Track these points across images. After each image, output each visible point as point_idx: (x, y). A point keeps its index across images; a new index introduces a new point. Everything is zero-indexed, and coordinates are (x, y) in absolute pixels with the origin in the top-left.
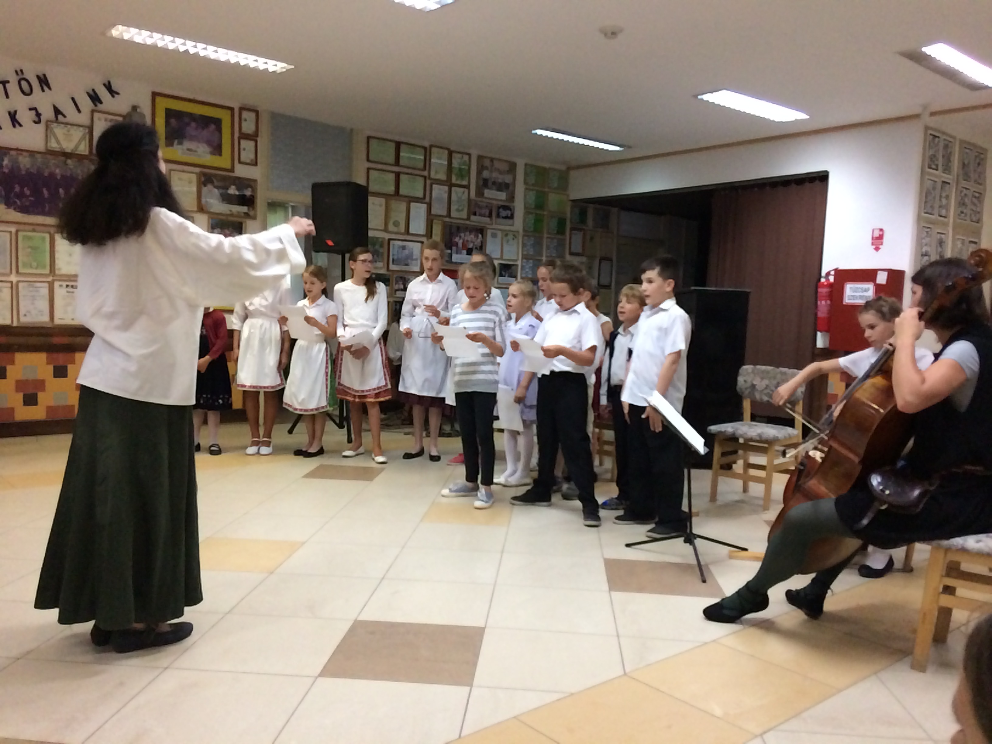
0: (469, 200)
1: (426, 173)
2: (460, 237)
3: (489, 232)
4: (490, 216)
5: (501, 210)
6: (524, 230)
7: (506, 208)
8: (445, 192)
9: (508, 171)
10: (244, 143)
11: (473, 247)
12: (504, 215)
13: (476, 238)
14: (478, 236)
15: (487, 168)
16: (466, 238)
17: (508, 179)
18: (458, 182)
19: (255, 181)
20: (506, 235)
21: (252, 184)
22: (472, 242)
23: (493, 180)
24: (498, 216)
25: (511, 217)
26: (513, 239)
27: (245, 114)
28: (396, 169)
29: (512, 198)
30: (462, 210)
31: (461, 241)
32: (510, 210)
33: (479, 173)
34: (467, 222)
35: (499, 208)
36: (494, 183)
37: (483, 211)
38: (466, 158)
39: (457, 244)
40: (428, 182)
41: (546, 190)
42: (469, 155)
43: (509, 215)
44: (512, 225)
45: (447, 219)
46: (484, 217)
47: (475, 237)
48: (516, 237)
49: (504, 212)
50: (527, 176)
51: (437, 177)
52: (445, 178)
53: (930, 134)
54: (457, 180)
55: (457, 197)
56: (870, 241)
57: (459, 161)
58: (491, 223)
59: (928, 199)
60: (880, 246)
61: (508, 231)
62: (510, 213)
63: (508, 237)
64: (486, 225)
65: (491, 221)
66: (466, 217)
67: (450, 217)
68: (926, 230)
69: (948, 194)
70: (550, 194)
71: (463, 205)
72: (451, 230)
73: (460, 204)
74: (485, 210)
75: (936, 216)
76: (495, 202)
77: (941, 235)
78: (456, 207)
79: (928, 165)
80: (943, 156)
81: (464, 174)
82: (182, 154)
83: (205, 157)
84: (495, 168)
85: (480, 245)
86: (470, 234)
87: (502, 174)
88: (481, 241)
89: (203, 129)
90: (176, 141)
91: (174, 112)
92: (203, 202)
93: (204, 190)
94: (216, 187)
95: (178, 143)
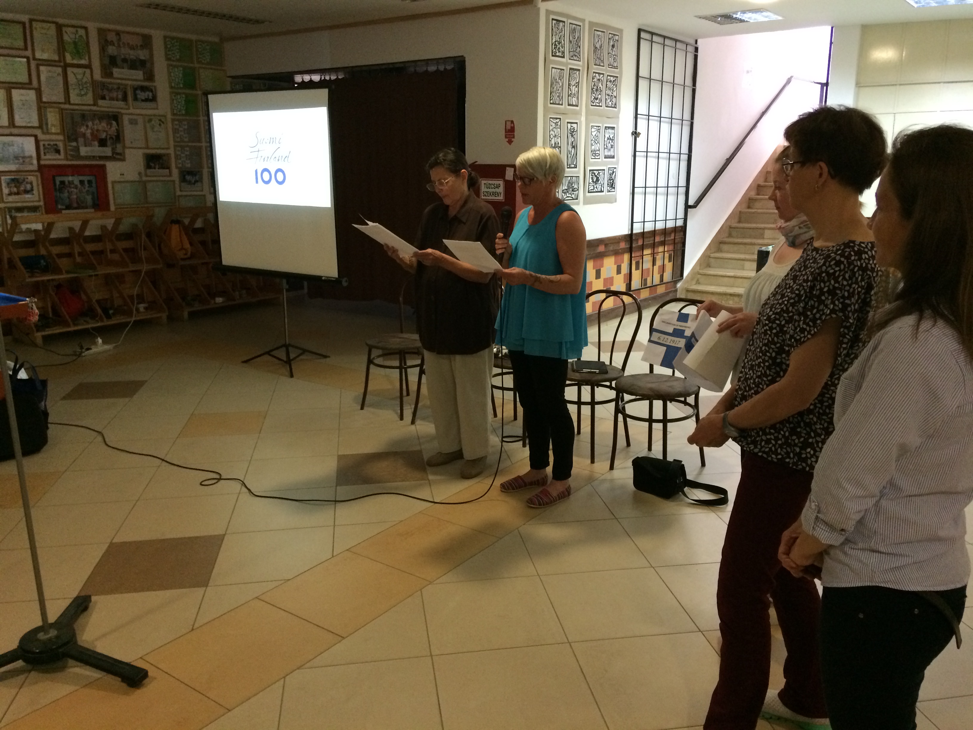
0: (94, 83)
1: (29, 53)
2: (87, 126)
3: (126, 120)
4: (125, 99)
5: (138, 92)
6: (174, 114)
7: (143, 89)
8: (58, 75)
9: (141, 46)
11: (106, 136)
12: (143, 98)
13: (109, 127)
14: (111, 125)
15: (112, 43)
16: (95, 127)
17: (142, 54)
18: (75, 62)
20: (150, 121)
22: (104, 131)
23: (123, 57)
24: (136, 99)
25: (154, 99)
26: (160, 125)
29: (150, 77)
30: (86, 94)
31: (89, 131)
32: (152, 91)
33: (103, 49)
34: (94, 108)
35: (135, 89)
36: (125, 60)
37: (114, 94)
38: (82, 32)
39: (84, 135)
40: (33, 63)
41: (197, 65)
42: (86, 28)
43: (151, 97)
44: (157, 109)
45: (67, 106)
46: (117, 100)
47: (107, 125)
48: (163, 122)
49: (143, 94)
50: (169, 51)
51: (45, 56)
52: (56, 58)
53: (553, 19)
54: (73, 59)
55: (77, 79)
56: (503, 133)
57: (73, 36)
58: (127, 107)
59: (555, 89)
60: (513, 140)
61: (151, 115)
62: (151, 94)
63: (153, 122)
64: (120, 110)
65: (126, 105)
66: (92, 103)
67: (70, 103)
68: (555, 121)
69: (578, 81)
70: (201, 71)
71: (85, 90)
72: (72, 118)
73: (81, 88)
74: (117, 92)
75: (565, 106)
76: (130, 83)
77: (572, 125)
78: (77, 91)
79: (552, 53)
80: (570, 42)
81: (81, 51)
84: (123, 43)
85: (116, 134)
86: (100, 122)
87: (134, 49)
88: (116, 129)
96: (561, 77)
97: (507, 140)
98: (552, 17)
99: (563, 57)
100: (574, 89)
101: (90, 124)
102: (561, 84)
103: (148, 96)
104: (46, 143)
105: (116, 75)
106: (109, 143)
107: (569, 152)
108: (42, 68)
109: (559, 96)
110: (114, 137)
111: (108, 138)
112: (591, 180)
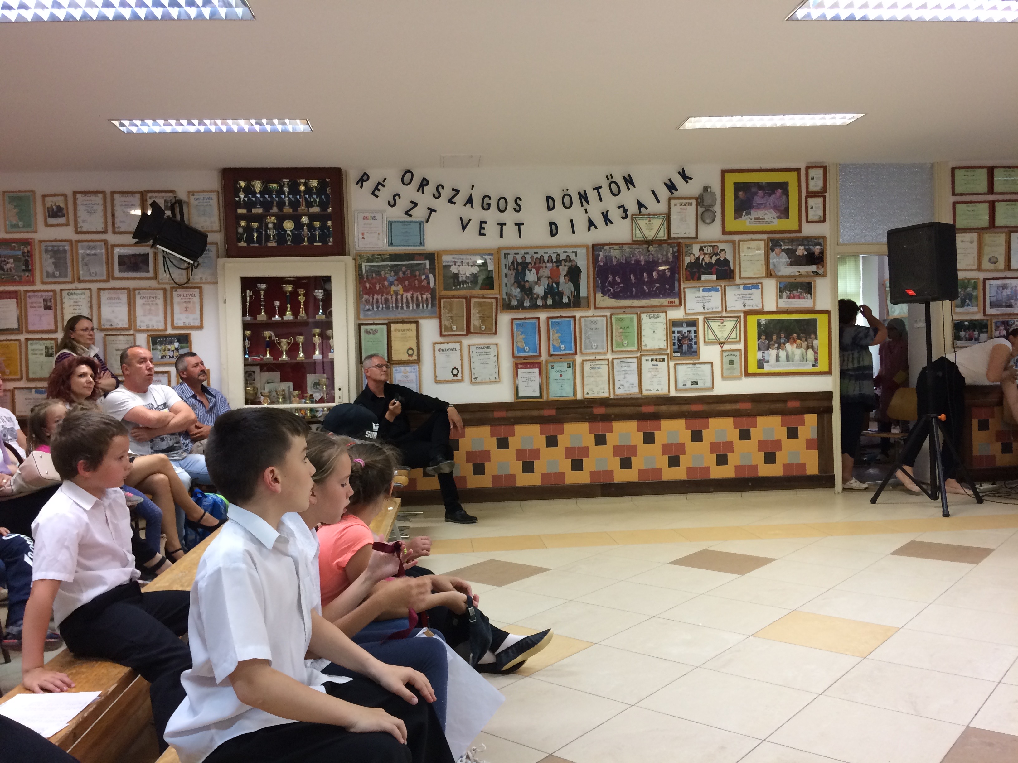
10: (811, 201)
19: (824, 238)
21: (821, 241)
27: (812, 172)
28: (991, 198)
82: (751, 223)
83: (772, 222)
89: (770, 195)
90: (745, 212)
91: (742, 185)
92: (771, 267)
93: (772, 255)
94: (783, 250)
95: (747, 214)
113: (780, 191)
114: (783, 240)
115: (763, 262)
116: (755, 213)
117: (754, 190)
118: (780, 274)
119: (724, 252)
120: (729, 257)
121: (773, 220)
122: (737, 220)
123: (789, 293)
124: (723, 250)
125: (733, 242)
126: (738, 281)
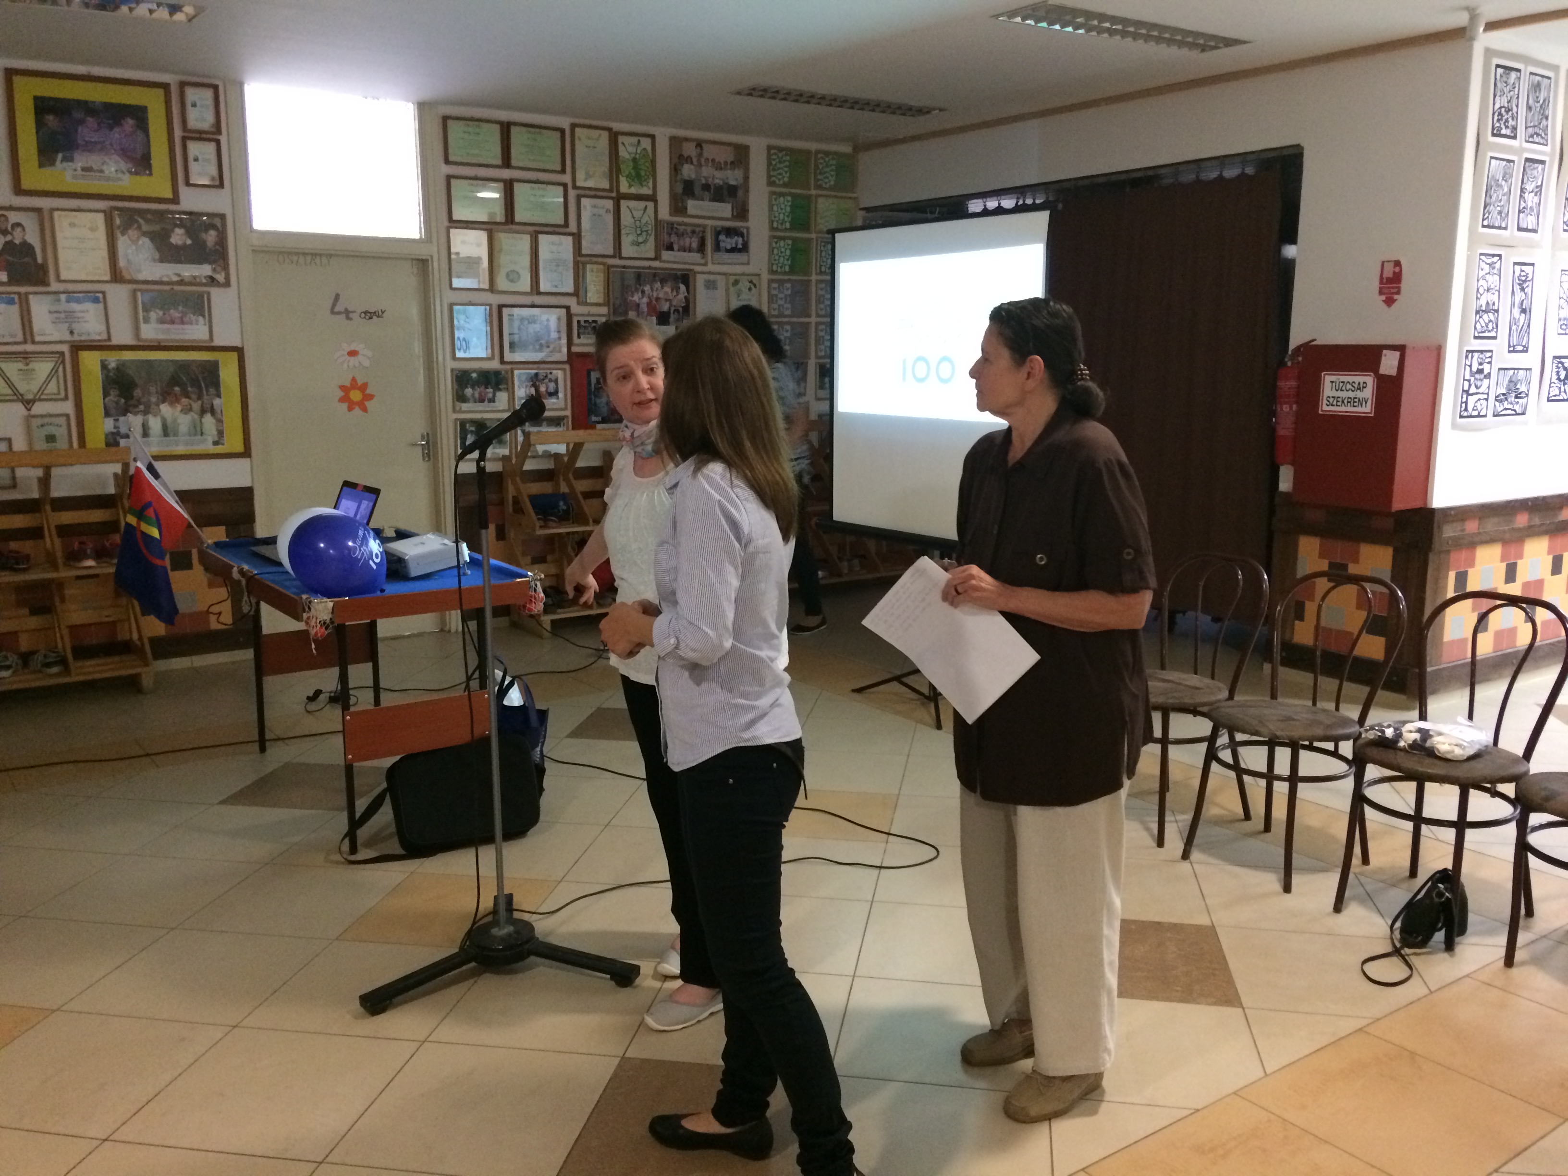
0: (658, 224)
1: (567, 178)
2: (643, 292)
3: (700, 280)
5: (722, 237)
6: (772, 272)
7: (730, 232)
8: (608, 211)
9: (732, 163)
10: (194, 148)
11: (670, 308)
12: (729, 247)
15: (689, 160)
17: (733, 177)
18: (633, 190)
19: (222, 217)
20: (736, 282)
21: (217, 222)
22: (666, 300)
23: (704, 182)
24: (717, 248)
25: (745, 248)
26: (750, 289)
27: (191, 94)
28: (506, 174)
29: (742, 213)
30: (645, 242)
31: (645, 300)
32: (742, 235)
33: (675, 170)
34: (655, 264)
35: (717, 233)
37: (686, 242)
38: (646, 143)
39: (636, 307)
40: (572, 193)
41: (813, 192)
42: (652, 137)
43: (740, 246)
44: (748, 264)
45: (616, 261)
46: (690, 251)
48: (755, 286)
49: (729, 240)
50: (774, 170)
51: (590, 184)
52: (605, 185)
53: (1498, 66)
54: (630, 186)
55: (634, 217)
56: (1376, 284)
57: (632, 149)
58: (703, 261)
59: (1494, 198)
60: (1396, 297)
61: (739, 275)
62: (740, 240)
63: (738, 286)
64: (692, 267)
65: (703, 258)
66: (652, 255)
67: (621, 258)
68: (1489, 261)
69: (1539, 183)
70: (820, 200)
71: (644, 234)
72: (623, 280)
73: (639, 232)
74: (691, 238)
75: (1512, 231)
76: (709, 223)
77: (1524, 268)
78: (631, 238)
79: (1493, 129)
80: (1529, 108)
81: (643, 173)
82: (75, 177)
83: (119, 179)
84: (707, 159)
85: (683, 305)
86: (662, 288)
87: (721, 169)
88: (685, 297)
89: (111, 128)
90: (60, 156)
91: (51, 103)
92: (122, 263)
93: (122, 242)
94: (145, 234)
95: (65, 159)
96: (1507, 176)
97: (1383, 297)
98: (1496, 61)
99: (1515, 137)
100: (1531, 199)
101: (647, 288)
102: (1506, 189)
103: (736, 244)
104: (582, 319)
105: (690, 211)
106: (672, 319)
107: (1513, 321)
108: (585, 201)
109: (1500, 213)
110: (681, 309)
111: (672, 311)
112: (1555, 377)
113: (130, 122)
114: (141, 212)
115: (104, 253)
116: (81, 160)
117: (77, 115)
118: (141, 277)
119: (19, 230)
120: (33, 238)
121: (120, 175)
122: (43, 170)
123: (161, 313)
124: (19, 225)
125: (38, 210)
126: (55, 286)
